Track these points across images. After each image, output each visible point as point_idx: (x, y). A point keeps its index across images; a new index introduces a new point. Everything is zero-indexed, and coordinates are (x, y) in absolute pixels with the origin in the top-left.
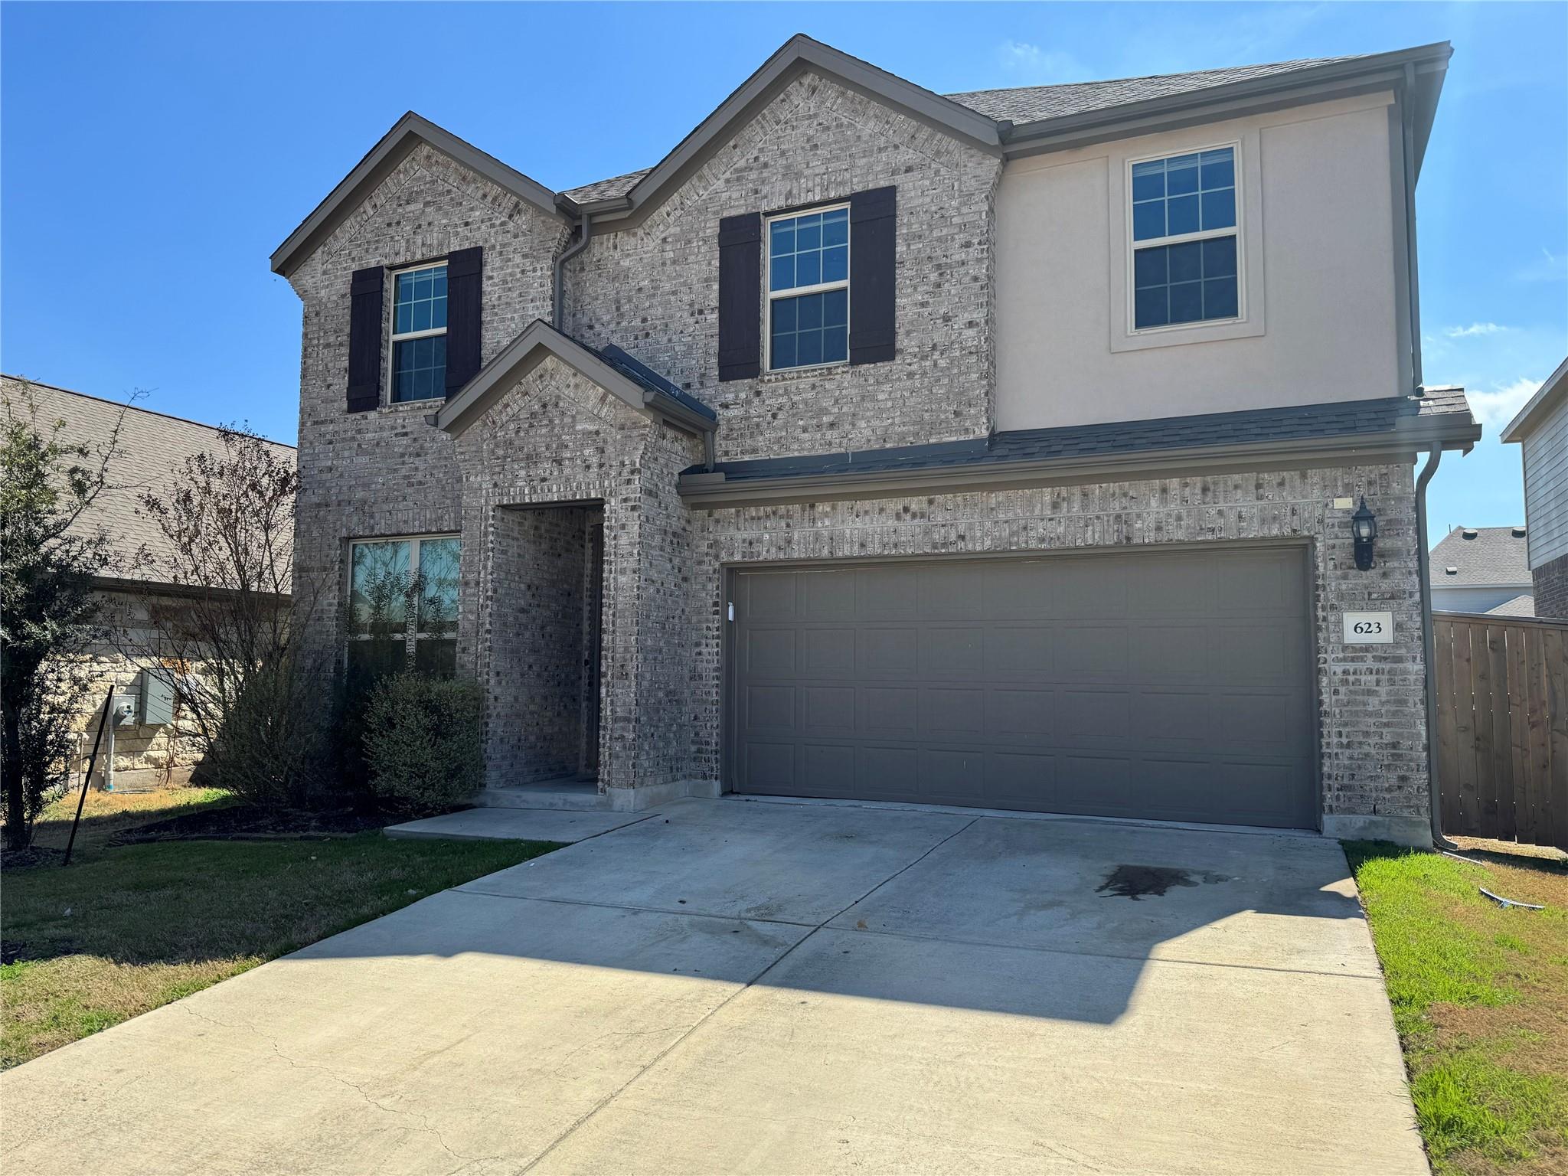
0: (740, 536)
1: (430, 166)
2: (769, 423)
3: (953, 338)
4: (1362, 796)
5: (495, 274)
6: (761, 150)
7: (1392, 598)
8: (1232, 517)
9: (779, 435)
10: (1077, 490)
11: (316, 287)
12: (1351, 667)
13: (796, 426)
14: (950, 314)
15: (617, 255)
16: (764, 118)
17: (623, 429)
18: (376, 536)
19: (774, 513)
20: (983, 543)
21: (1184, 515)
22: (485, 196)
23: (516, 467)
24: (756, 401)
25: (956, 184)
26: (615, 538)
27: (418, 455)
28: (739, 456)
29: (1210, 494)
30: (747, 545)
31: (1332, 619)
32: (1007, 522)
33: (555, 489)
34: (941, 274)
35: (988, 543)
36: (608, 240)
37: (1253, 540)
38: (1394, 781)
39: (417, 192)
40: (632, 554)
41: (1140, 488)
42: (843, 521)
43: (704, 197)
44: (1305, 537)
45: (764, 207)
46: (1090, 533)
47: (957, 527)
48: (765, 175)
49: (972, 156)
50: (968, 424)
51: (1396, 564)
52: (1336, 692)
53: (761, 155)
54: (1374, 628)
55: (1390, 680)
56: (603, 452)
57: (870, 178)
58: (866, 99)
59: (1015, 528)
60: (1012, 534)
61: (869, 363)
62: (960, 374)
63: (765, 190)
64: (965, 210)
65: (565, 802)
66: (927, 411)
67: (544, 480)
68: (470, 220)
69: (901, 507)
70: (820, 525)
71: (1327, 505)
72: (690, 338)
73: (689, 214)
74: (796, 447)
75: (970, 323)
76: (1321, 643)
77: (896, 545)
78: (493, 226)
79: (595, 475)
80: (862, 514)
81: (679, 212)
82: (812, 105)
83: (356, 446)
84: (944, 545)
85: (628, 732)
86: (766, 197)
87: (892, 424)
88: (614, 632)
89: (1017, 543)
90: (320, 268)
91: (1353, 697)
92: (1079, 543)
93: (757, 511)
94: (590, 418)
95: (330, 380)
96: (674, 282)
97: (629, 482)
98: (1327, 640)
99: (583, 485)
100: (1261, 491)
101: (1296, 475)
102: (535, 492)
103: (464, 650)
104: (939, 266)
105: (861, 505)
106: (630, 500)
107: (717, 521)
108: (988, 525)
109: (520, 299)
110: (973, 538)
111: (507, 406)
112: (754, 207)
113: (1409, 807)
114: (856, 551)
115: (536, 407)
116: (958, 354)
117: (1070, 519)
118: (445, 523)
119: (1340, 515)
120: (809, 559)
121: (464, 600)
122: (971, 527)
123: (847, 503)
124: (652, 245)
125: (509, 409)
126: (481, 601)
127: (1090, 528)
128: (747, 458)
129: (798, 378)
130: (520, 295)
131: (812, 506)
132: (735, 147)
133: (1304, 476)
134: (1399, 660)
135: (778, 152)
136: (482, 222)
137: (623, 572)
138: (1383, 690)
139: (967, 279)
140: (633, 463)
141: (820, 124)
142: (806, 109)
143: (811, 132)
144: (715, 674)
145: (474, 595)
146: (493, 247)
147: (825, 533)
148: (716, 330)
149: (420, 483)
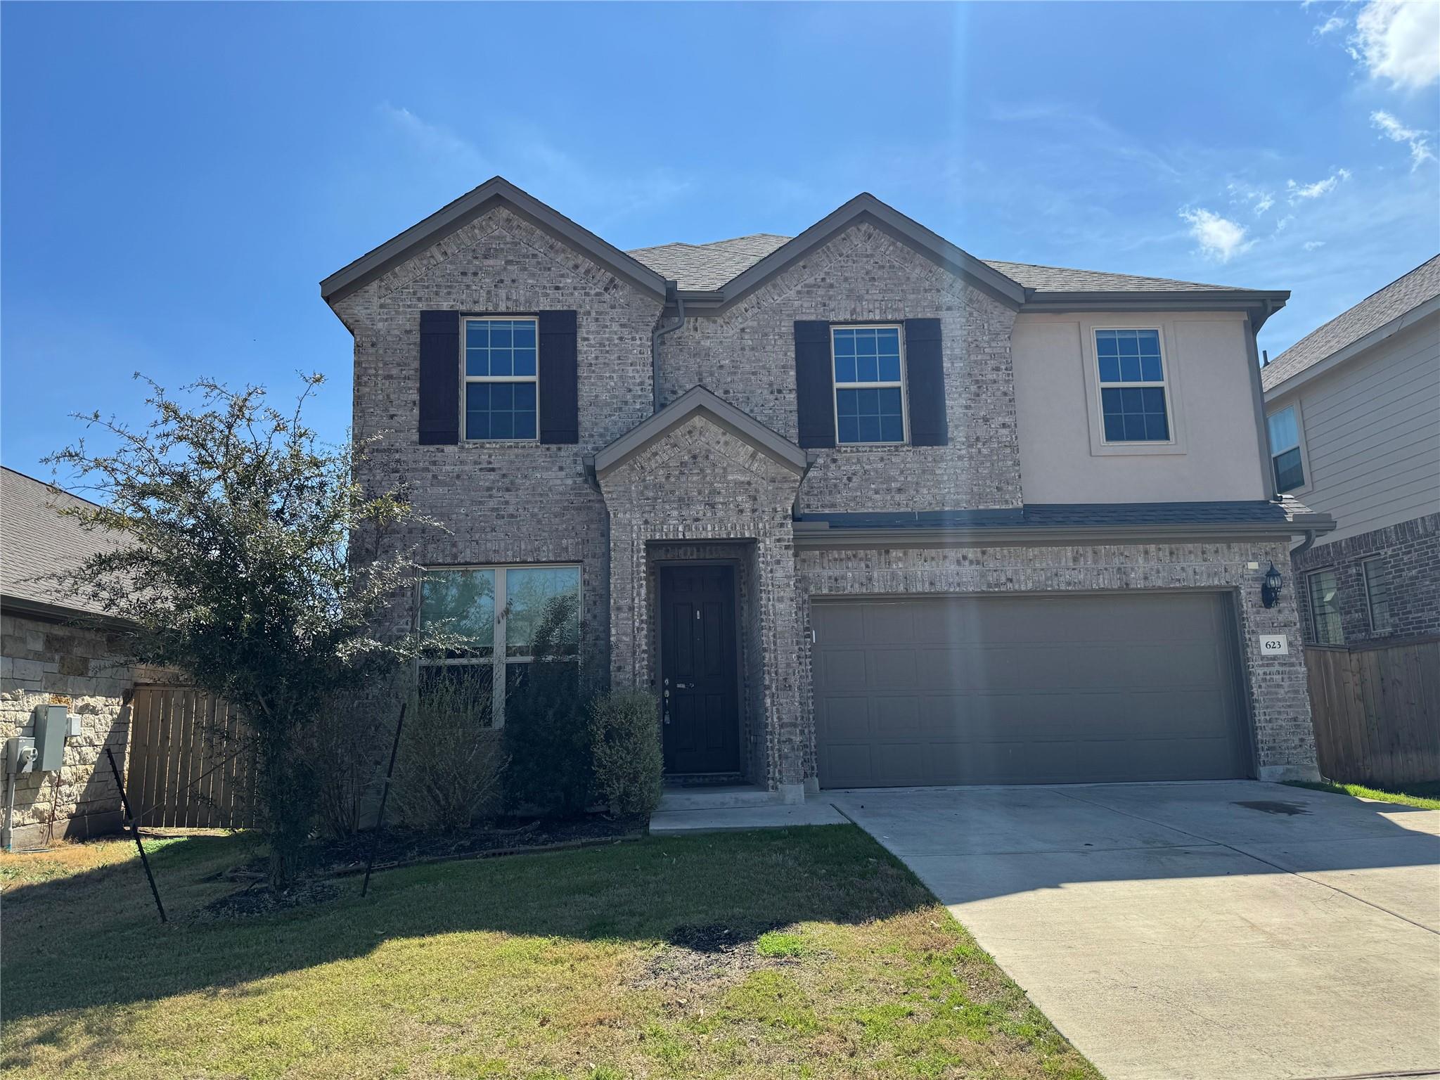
0: (826, 573)
1: (511, 228)
2: (845, 485)
3: (992, 434)
4: (1281, 753)
5: (591, 337)
6: (828, 273)
7: (1285, 626)
8: (1191, 572)
9: (855, 494)
10: (1089, 549)
11: (372, 320)
12: (1267, 670)
13: (870, 489)
14: (988, 416)
15: (698, 335)
16: (828, 248)
17: (775, 482)
18: (459, 564)
19: (855, 556)
20: (1026, 584)
21: (1161, 569)
22: (576, 267)
23: (668, 507)
24: (833, 466)
25: (986, 325)
26: (771, 571)
27: (508, 490)
28: (820, 509)
29: (1175, 556)
30: (833, 581)
31: (1253, 639)
32: (1042, 570)
33: (709, 528)
34: (979, 387)
35: (1030, 585)
36: (689, 323)
37: (1203, 587)
38: (1297, 742)
39: (496, 249)
40: (788, 585)
41: (1129, 550)
42: (914, 565)
43: (777, 302)
44: (1232, 587)
45: (832, 318)
46: (1101, 580)
47: (1006, 572)
48: (831, 293)
49: (996, 307)
50: (1007, 497)
51: (1286, 605)
52: (1260, 687)
53: (827, 277)
54: (1276, 645)
55: (1289, 678)
56: (755, 499)
57: (919, 309)
58: (912, 251)
59: (1049, 575)
60: (1047, 579)
61: (927, 446)
62: (999, 460)
63: (832, 305)
64: (994, 344)
65: (737, 800)
66: (975, 485)
67: (697, 520)
68: (561, 285)
69: (960, 556)
70: (894, 566)
71: (1244, 566)
72: (771, 411)
73: (765, 312)
74: (870, 505)
75: (1003, 424)
76: (1250, 655)
77: (959, 585)
78: (587, 294)
79: (749, 518)
80: (929, 560)
81: (756, 310)
82: (868, 247)
83: (430, 476)
84: (997, 585)
85: (796, 735)
86: (833, 310)
87: (949, 492)
88: (775, 650)
89: (1051, 586)
90: (376, 302)
91: (1270, 689)
92: (1094, 586)
93: (839, 554)
94: (740, 470)
95: (392, 411)
96: (754, 365)
97: (782, 525)
98: (1252, 653)
99: (738, 526)
100: (1205, 556)
101: (1224, 546)
102: (690, 530)
103: (619, 669)
104: (977, 382)
105: (927, 553)
106: (784, 540)
107: (804, 561)
108: (1029, 571)
109: (619, 362)
110: (1019, 581)
111: (655, 454)
112: (823, 316)
113: (1307, 758)
114: (927, 588)
115: (686, 458)
116: (996, 446)
117: (1087, 569)
118: (543, 554)
119: (1252, 573)
120: (887, 594)
121: (617, 624)
122: (1016, 572)
123: (916, 551)
124: (731, 332)
125: (657, 457)
126: (637, 624)
127: (1101, 576)
128: (827, 511)
129: (870, 451)
130: (619, 358)
131: (887, 552)
132: (804, 267)
133: (1229, 547)
134: (1292, 665)
135: (842, 278)
136: (575, 288)
137: (780, 600)
138: (1286, 684)
139: (999, 393)
140: (785, 510)
141: (876, 263)
142: (864, 250)
143: (869, 268)
144: (810, 687)
145: (628, 619)
146: (589, 313)
147: (901, 573)
148: (795, 407)
149: (512, 516)
